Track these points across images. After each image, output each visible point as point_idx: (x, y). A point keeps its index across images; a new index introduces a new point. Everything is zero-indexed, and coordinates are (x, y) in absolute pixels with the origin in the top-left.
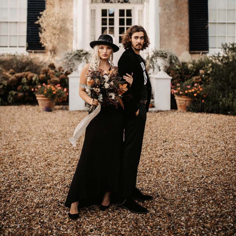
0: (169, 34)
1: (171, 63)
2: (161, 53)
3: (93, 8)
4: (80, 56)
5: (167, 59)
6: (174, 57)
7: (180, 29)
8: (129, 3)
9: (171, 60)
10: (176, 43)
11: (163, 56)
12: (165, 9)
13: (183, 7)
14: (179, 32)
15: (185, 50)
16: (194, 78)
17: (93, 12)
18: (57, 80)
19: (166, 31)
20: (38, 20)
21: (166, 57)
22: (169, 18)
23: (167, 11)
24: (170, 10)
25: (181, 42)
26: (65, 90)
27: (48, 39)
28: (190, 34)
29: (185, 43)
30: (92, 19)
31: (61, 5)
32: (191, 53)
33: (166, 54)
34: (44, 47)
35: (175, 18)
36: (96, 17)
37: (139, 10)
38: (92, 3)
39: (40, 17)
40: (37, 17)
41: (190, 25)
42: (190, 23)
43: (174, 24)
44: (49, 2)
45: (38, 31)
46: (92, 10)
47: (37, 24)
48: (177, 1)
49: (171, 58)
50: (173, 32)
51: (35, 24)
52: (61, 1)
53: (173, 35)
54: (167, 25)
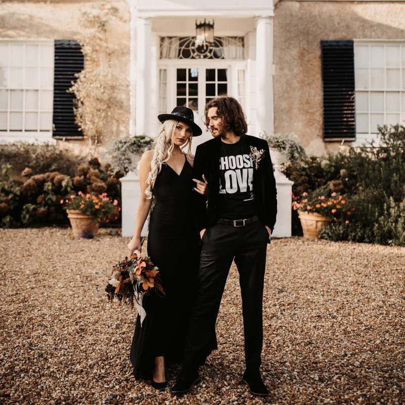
0: (290, 110)
1: (292, 157)
2: (276, 140)
3: (163, 68)
4: (139, 146)
5: (286, 152)
6: (297, 148)
7: (308, 102)
8: (223, 58)
9: (292, 153)
10: (300, 125)
11: (279, 146)
12: (281, 69)
13: (312, 65)
14: (306, 107)
15: (315, 136)
16: (331, 184)
17: (163, 72)
18: (102, 187)
20: (71, 86)
21: (284, 148)
22: (288, 83)
23: (286, 71)
24: (290, 71)
25: (309, 123)
26: (116, 202)
27: (88, 118)
28: (325, 110)
29: (316, 124)
30: (162, 85)
31: (110, 61)
32: (325, 142)
33: (284, 143)
34: (81, 131)
35: (299, 83)
36: (167, 81)
37: (238, 71)
38: (161, 58)
39: (75, 82)
40: (70, 82)
41: (324, 95)
42: (324, 91)
43: (298, 94)
44: (90, 57)
45: (72, 105)
46: (160, 70)
47: (70, 93)
48: (302, 55)
49: (293, 149)
50: (296, 106)
51: (67, 93)
52: (110, 55)
53: (295, 111)
54: (286, 94)
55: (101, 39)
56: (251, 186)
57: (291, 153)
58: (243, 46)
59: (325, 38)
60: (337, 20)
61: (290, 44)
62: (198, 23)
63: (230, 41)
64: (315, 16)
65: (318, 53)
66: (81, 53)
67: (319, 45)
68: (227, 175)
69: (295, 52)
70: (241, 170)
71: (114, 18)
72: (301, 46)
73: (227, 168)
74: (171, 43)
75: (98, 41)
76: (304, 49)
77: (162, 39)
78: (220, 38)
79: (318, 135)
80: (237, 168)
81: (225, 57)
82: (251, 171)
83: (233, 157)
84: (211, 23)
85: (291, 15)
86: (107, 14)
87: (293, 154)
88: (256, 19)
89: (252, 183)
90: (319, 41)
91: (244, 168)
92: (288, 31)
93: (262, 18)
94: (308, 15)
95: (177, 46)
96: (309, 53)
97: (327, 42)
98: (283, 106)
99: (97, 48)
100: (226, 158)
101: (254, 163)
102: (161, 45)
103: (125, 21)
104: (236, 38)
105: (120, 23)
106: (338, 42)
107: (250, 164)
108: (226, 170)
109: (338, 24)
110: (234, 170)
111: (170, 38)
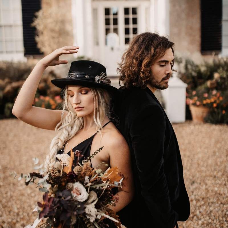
3: (95, 7)
5: (183, 64)
7: (191, 28)
14: (191, 31)
16: (208, 83)
17: (95, 11)
21: (181, 62)
23: (177, 7)
24: (180, 7)
29: (197, 43)
35: (186, 15)
43: (185, 23)
50: (184, 31)
53: (183, 34)
79: (198, 50)
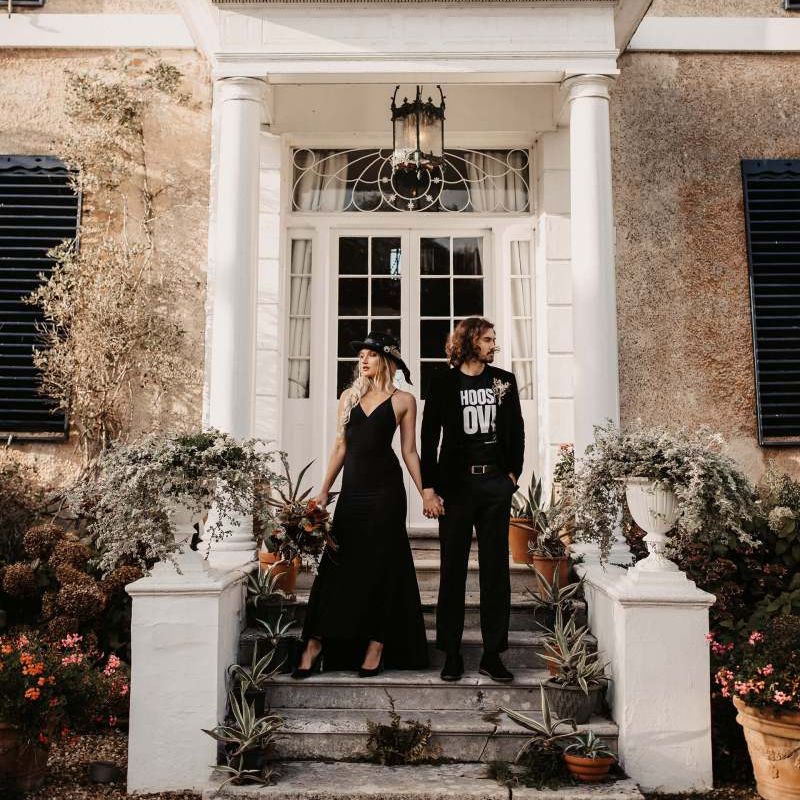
0: (660, 355)
1: (709, 510)
2: (652, 452)
6: (725, 479)
7: (711, 333)
8: (470, 209)
9: (708, 496)
10: (691, 397)
11: (664, 473)
12: (634, 238)
13: (718, 227)
14: (707, 346)
19: (644, 339)
21: (683, 480)
22: (657, 282)
23: (647, 245)
24: (659, 243)
25: (717, 393)
28: (760, 356)
29: (736, 397)
30: (297, 282)
31: (150, 216)
32: (766, 448)
33: (679, 462)
34: (60, 416)
35: (685, 278)
36: (313, 275)
37: (512, 243)
38: (294, 209)
39: (48, 275)
40: (34, 275)
41: (758, 312)
42: (758, 301)
43: (682, 309)
44: (95, 203)
45: (31, 340)
46: (294, 241)
47: (30, 307)
48: (689, 201)
49: (711, 483)
50: (677, 345)
51: (23, 307)
52: (151, 198)
53: (676, 358)
54: (648, 310)
55: (128, 157)
56: (493, 425)
57: (704, 497)
58: (526, 174)
59: (754, 154)
60: (783, 105)
61: (656, 170)
62: (399, 104)
63: (488, 163)
64: (723, 95)
65: (736, 194)
66: (71, 192)
67: (738, 173)
68: (466, 411)
69: (669, 192)
70: (484, 406)
71: (165, 98)
72: (688, 174)
73: (467, 403)
74: (324, 168)
75: (118, 160)
76: (696, 184)
77: (301, 156)
78: (461, 153)
79: (742, 428)
80: (478, 404)
81: (474, 207)
82: (494, 407)
83: (474, 391)
84: (437, 104)
85: (658, 92)
86: (147, 86)
87: (713, 500)
88: (567, 84)
89: (495, 422)
90: (737, 160)
91: (487, 404)
92: (650, 135)
93: (587, 81)
94: (704, 90)
95: (340, 175)
96: (710, 194)
97: (759, 163)
98: (641, 343)
99: (115, 178)
100: (466, 392)
101: (497, 397)
102: (297, 173)
103: (197, 107)
104: (504, 152)
105: (182, 111)
106: (789, 163)
107: (493, 400)
108: (465, 406)
109: (787, 116)
110: (475, 406)
111: (323, 153)
